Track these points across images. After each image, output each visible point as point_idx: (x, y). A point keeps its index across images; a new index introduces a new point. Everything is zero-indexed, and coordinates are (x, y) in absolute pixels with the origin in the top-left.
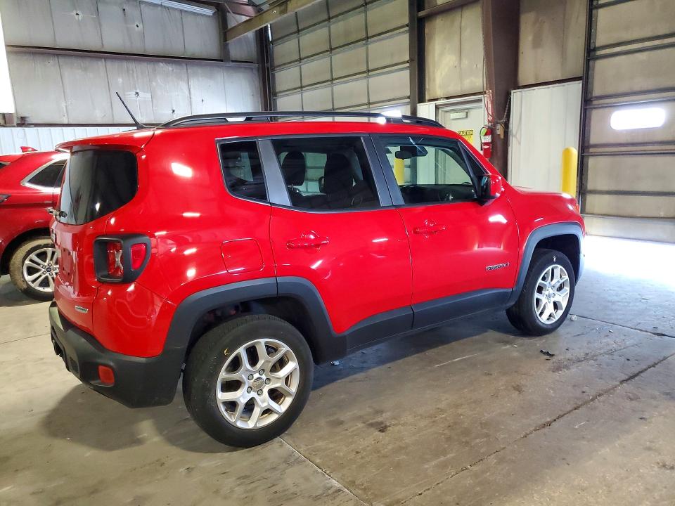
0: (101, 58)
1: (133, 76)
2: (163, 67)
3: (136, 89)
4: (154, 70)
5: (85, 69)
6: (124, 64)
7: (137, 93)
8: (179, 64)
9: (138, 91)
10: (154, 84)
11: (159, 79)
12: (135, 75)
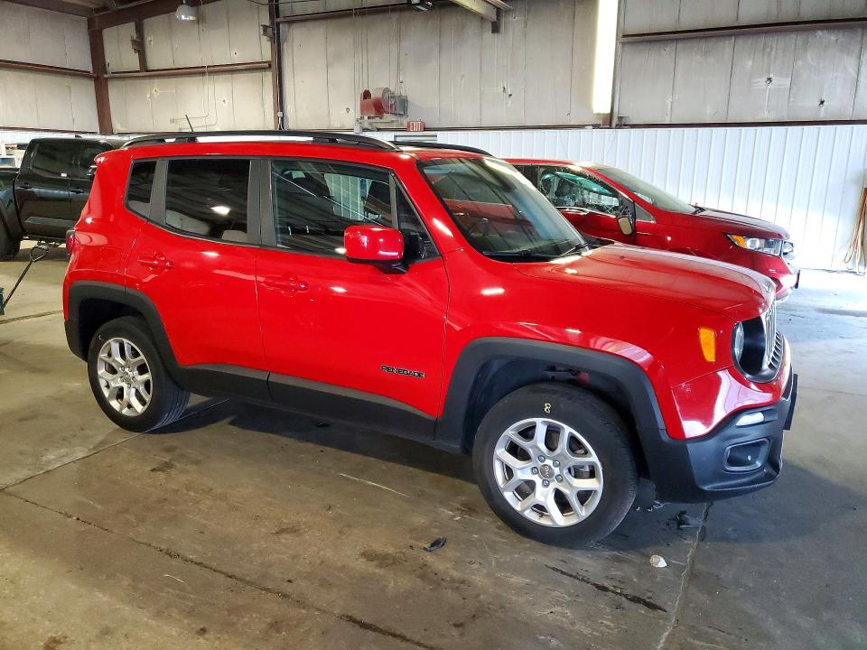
0: (730, 36)
1: (769, 54)
2: (822, 36)
3: (769, 72)
4: (806, 43)
5: (705, 54)
6: (762, 40)
7: (770, 79)
8: (851, 28)
9: (771, 76)
10: (800, 63)
11: (810, 56)
12: (773, 53)
